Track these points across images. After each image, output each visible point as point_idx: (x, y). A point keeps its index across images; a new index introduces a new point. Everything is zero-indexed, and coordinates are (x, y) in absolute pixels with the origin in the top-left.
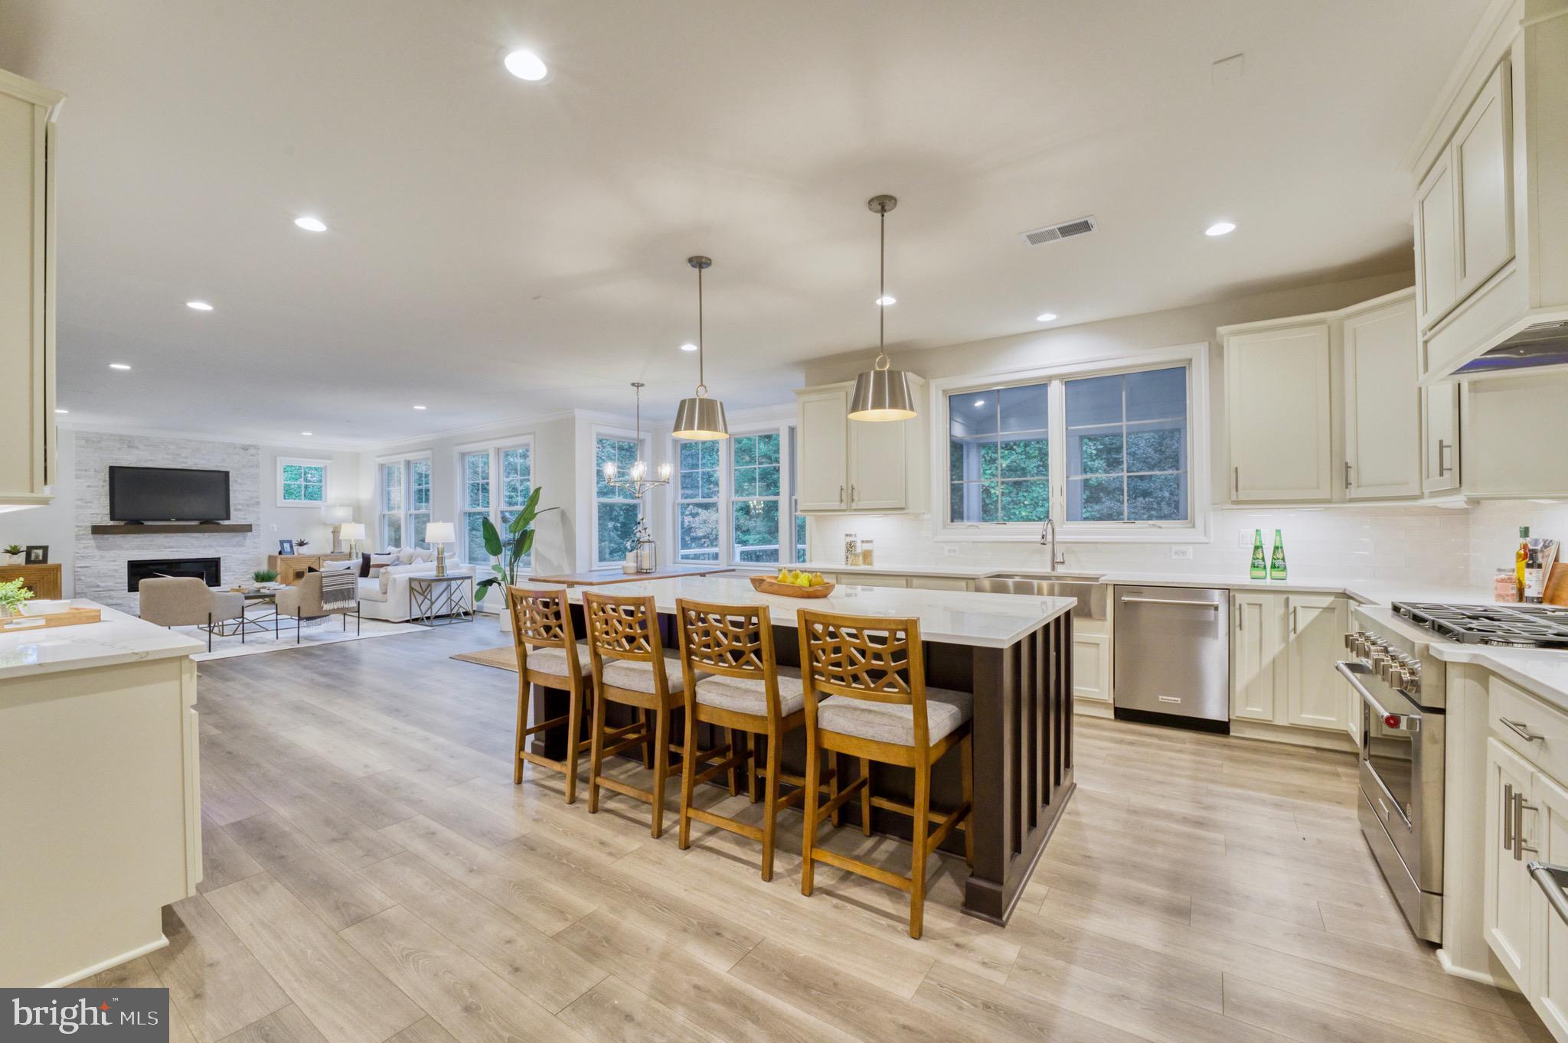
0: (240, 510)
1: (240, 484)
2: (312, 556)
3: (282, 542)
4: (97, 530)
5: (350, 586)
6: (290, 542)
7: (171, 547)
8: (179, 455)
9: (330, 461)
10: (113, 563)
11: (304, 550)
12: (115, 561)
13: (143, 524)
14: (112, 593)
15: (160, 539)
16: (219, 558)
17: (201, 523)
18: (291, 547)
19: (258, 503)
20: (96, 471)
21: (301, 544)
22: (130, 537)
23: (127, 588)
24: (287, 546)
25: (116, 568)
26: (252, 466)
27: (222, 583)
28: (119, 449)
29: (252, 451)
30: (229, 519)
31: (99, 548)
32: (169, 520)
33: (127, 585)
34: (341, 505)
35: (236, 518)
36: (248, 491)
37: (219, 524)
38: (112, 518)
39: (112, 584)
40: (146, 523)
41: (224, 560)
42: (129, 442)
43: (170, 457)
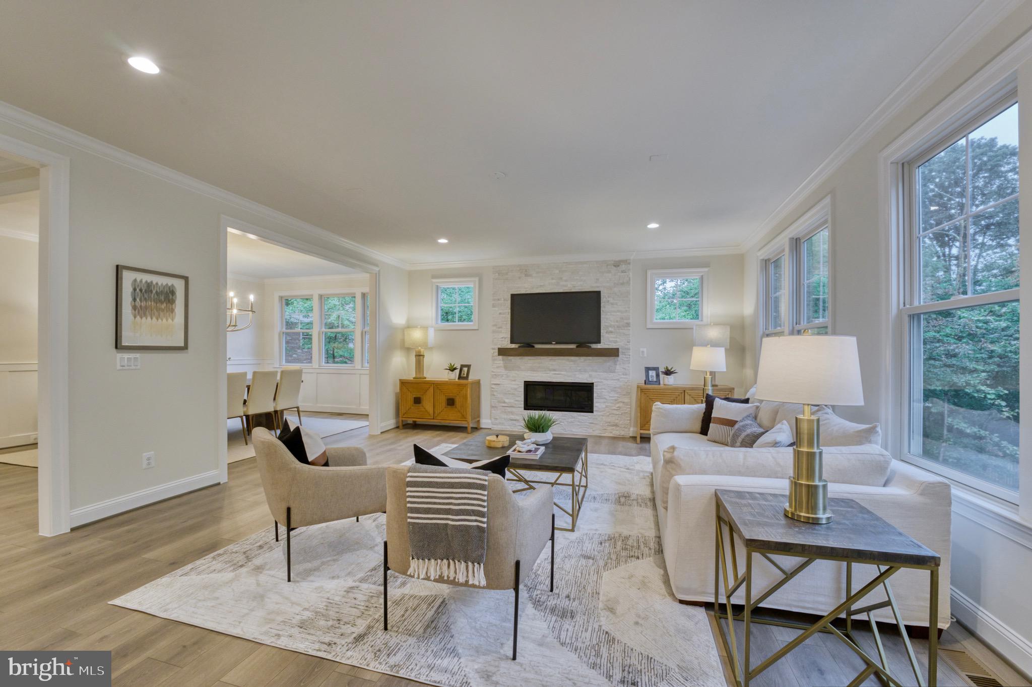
0: (611, 332)
1: (612, 304)
2: (676, 389)
3: (648, 369)
4: (502, 352)
5: (483, 523)
6: (656, 369)
7: (554, 370)
8: (561, 278)
9: (706, 269)
10: (514, 383)
11: (670, 380)
12: (515, 380)
13: (533, 347)
14: (513, 410)
15: (547, 361)
16: (593, 383)
17: (577, 347)
18: (658, 375)
19: (628, 325)
20: (504, 300)
21: (668, 372)
22: (527, 359)
23: (523, 406)
24: (652, 373)
25: (516, 387)
26: (622, 284)
27: (594, 409)
28: (520, 278)
29: (623, 267)
30: (600, 343)
31: (506, 368)
32: (550, 343)
33: (523, 403)
34: (717, 324)
35: (606, 342)
36: (619, 311)
37: (590, 347)
38: (512, 342)
39: (512, 401)
40: (537, 346)
41: (597, 386)
42: (525, 271)
43: (554, 281)
